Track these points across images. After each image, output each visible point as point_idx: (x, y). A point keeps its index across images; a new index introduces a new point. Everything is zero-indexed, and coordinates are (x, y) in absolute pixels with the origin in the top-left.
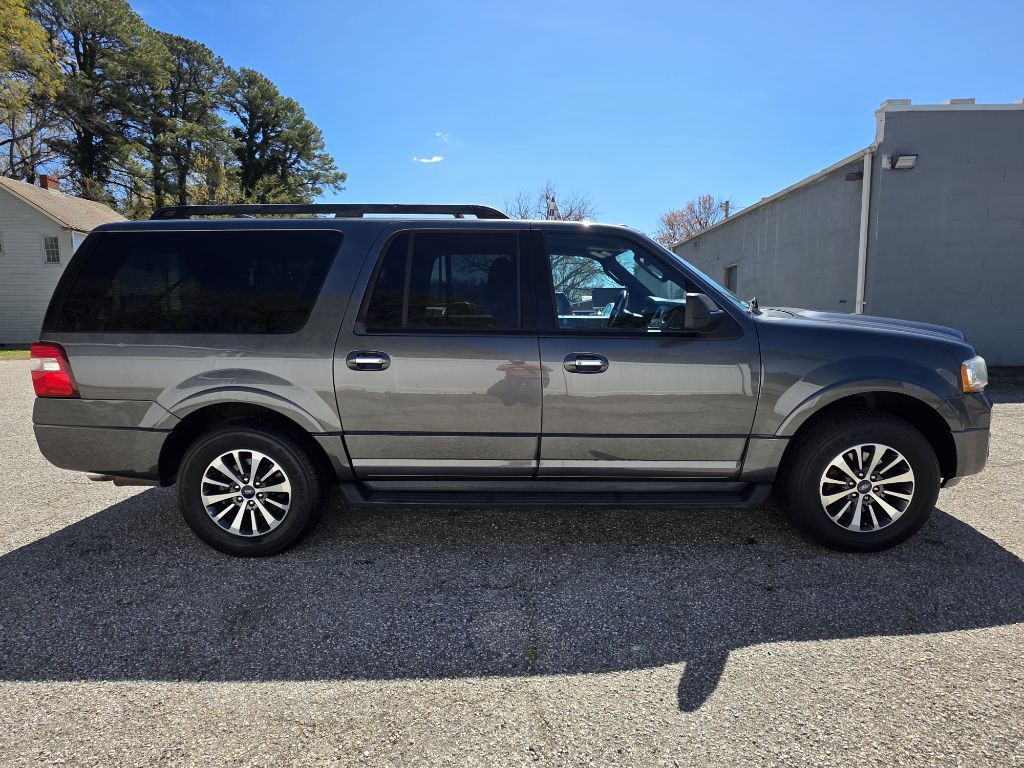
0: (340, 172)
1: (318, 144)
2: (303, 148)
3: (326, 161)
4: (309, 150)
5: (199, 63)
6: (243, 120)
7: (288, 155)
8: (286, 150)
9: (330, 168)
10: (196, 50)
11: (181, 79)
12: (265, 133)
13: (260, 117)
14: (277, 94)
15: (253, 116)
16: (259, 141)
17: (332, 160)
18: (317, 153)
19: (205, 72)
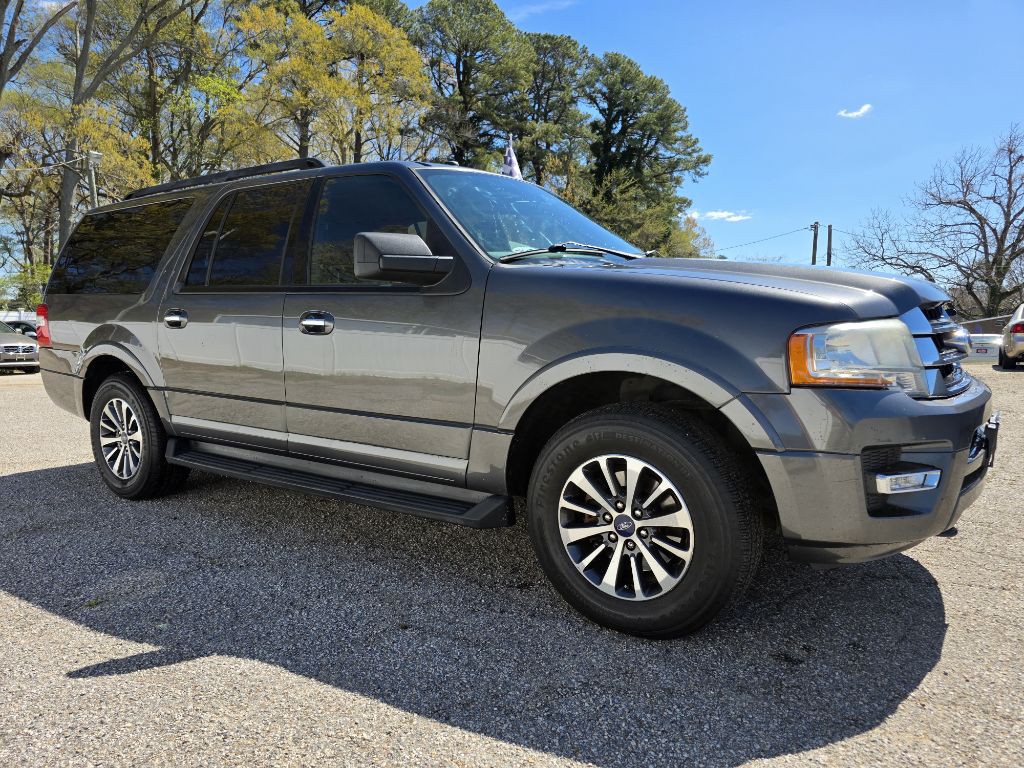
0: (704, 154)
1: (682, 124)
2: (663, 132)
3: (690, 143)
4: (670, 133)
5: (563, 57)
6: (602, 111)
7: (645, 143)
8: (643, 136)
9: (694, 151)
10: (560, 44)
11: (544, 78)
12: (624, 121)
13: (619, 105)
14: (638, 74)
15: (612, 105)
16: (616, 131)
17: (695, 142)
18: (679, 134)
19: (568, 66)
